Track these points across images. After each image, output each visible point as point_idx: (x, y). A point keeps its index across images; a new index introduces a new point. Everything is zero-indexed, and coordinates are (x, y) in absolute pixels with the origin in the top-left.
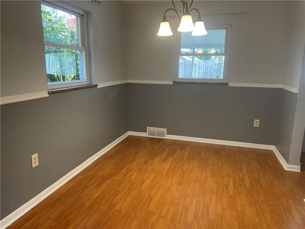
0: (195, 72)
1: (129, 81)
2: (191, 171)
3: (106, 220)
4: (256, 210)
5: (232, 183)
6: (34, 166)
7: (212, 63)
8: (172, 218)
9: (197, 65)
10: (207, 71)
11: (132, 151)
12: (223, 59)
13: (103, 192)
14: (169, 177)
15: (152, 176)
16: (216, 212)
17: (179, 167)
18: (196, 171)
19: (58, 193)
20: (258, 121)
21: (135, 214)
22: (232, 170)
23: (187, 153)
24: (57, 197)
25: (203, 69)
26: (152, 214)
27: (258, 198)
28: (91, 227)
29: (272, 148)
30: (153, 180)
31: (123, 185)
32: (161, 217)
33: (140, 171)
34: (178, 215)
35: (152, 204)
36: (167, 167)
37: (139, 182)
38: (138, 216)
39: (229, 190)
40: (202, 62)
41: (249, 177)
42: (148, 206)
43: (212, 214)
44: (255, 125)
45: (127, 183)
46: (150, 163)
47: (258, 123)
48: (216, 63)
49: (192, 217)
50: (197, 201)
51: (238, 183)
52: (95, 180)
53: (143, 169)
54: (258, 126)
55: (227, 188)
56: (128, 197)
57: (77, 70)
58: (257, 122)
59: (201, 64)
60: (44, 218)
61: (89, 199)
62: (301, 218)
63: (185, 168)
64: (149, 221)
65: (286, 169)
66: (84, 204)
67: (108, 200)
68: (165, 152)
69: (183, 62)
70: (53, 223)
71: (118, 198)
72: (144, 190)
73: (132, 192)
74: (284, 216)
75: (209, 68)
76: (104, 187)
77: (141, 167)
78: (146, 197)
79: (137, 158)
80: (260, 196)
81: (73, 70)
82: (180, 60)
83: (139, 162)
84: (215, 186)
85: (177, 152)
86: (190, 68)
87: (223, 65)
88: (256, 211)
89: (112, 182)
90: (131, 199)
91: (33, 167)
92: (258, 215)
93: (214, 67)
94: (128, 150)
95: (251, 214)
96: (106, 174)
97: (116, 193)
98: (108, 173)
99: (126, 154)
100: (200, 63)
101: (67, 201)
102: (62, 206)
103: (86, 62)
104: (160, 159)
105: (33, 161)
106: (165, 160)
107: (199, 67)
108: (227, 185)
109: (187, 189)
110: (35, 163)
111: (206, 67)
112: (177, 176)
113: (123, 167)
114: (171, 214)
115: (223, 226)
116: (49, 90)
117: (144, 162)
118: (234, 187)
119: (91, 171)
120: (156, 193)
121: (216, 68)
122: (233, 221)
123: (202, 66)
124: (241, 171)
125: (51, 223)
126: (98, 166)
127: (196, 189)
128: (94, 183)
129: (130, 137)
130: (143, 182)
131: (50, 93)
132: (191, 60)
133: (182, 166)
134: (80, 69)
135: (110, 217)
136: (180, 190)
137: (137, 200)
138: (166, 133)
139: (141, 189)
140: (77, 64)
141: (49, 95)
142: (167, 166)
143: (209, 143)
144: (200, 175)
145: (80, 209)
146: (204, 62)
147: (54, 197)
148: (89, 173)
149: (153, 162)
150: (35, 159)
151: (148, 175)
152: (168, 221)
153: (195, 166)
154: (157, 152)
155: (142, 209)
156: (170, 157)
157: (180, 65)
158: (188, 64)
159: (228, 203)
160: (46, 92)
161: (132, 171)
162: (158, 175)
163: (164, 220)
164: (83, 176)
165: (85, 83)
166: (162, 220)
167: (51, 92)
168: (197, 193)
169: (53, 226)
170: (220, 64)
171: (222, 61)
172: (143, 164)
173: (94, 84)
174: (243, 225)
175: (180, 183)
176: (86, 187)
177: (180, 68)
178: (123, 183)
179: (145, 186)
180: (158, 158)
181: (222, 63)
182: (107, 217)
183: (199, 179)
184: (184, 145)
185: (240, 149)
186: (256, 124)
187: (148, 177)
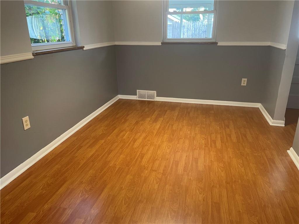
0: (184, 34)
1: (117, 43)
2: (181, 130)
3: (101, 176)
4: (241, 161)
5: (219, 139)
6: (26, 128)
7: (200, 24)
8: (163, 171)
9: (186, 27)
10: (196, 33)
11: (123, 113)
12: (212, 20)
13: (96, 151)
14: (160, 135)
15: (144, 135)
16: (205, 164)
17: (169, 127)
18: (185, 129)
19: (53, 154)
20: (246, 79)
21: (129, 169)
22: (220, 127)
23: (176, 114)
24: (52, 157)
25: (191, 30)
26: (145, 169)
27: (244, 151)
28: (87, 182)
29: (258, 105)
30: (145, 138)
31: (116, 144)
32: (153, 170)
33: (131, 131)
34: (169, 169)
35: (145, 160)
36: (158, 127)
37: (131, 141)
38: (131, 171)
39: (217, 145)
40: (191, 24)
41: (236, 133)
42: (141, 162)
43: (201, 167)
44: (242, 84)
45: (120, 142)
46: (141, 124)
47: (246, 82)
48: (205, 24)
49: (182, 170)
50: (186, 155)
51: (225, 139)
52: (88, 140)
53: (134, 130)
54: (245, 85)
55: (215, 143)
56: (121, 154)
57: (62, 32)
58: (244, 81)
59: (189, 26)
60: (41, 176)
61: (84, 157)
62: (284, 167)
63: (174, 127)
64: (142, 175)
65: (271, 124)
66: (78, 163)
67: (102, 158)
68: (155, 113)
69: (171, 24)
70: (50, 180)
71: (111, 155)
72: (136, 148)
73: (125, 150)
74: (269, 165)
75: (197, 30)
76: (97, 147)
77: (133, 127)
78: (138, 154)
79: (128, 119)
80: (246, 149)
81: (57, 32)
82: (168, 22)
83: (131, 123)
84: (203, 142)
85: (167, 113)
86: (178, 31)
87: (212, 26)
88: (242, 163)
89: (105, 142)
90: (124, 156)
91: (25, 130)
92: (244, 165)
93: (203, 28)
94: (119, 113)
95: (237, 165)
96: (99, 134)
97: (110, 152)
98: (100, 134)
99: (117, 116)
100: (188, 24)
101: (62, 160)
102: (57, 165)
103: (70, 21)
104: (151, 119)
105: (25, 124)
106: (156, 120)
107: (188, 28)
108: (215, 141)
109: (177, 145)
110: (27, 126)
111: (195, 29)
112: (168, 135)
113: (115, 128)
114: (162, 168)
115: (211, 176)
116: (33, 51)
117: (135, 123)
118: (221, 142)
119: (84, 133)
120: (148, 150)
121: (205, 29)
122: (220, 171)
123: (190, 28)
124: (228, 127)
125: (48, 180)
126: (91, 128)
127: (185, 145)
128: (88, 143)
129: (120, 101)
130: (135, 141)
131: (35, 55)
132: (180, 21)
133: (172, 125)
134: (64, 30)
135: (104, 173)
136: (170, 146)
137: (130, 157)
138: (156, 95)
139: (133, 147)
140: (61, 25)
141: (33, 57)
142: (158, 125)
143: (198, 103)
144: (189, 132)
145: (75, 167)
146: (192, 24)
147: (49, 157)
148: (82, 135)
149: (144, 122)
150: (26, 121)
151: (139, 134)
152: (160, 174)
153: (184, 125)
154: (147, 113)
155: (135, 165)
156: (160, 118)
157: (168, 28)
158: (177, 26)
159: (216, 157)
160: (30, 53)
161: (124, 131)
162: (149, 134)
163: (156, 173)
164: (76, 138)
165: (71, 45)
166: (154, 173)
167: (36, 53)
168: (186, 149)
169: (50, 183)
170: (208, 25)
171: (211, 22)
172: (134, 125)
173: (80, 45)
174: (230, 175)
175: (170, 140)
176: (80, 147)
177: (168, 31)
178: (115, 142)
179: (136, 144)
180: (149, 119)
181: (211, 24)
182: (102, 173)
183: (189, 136)
184: (173, 106)
185: (227, 108)
186: (244, 83)
187: (140, 136)
